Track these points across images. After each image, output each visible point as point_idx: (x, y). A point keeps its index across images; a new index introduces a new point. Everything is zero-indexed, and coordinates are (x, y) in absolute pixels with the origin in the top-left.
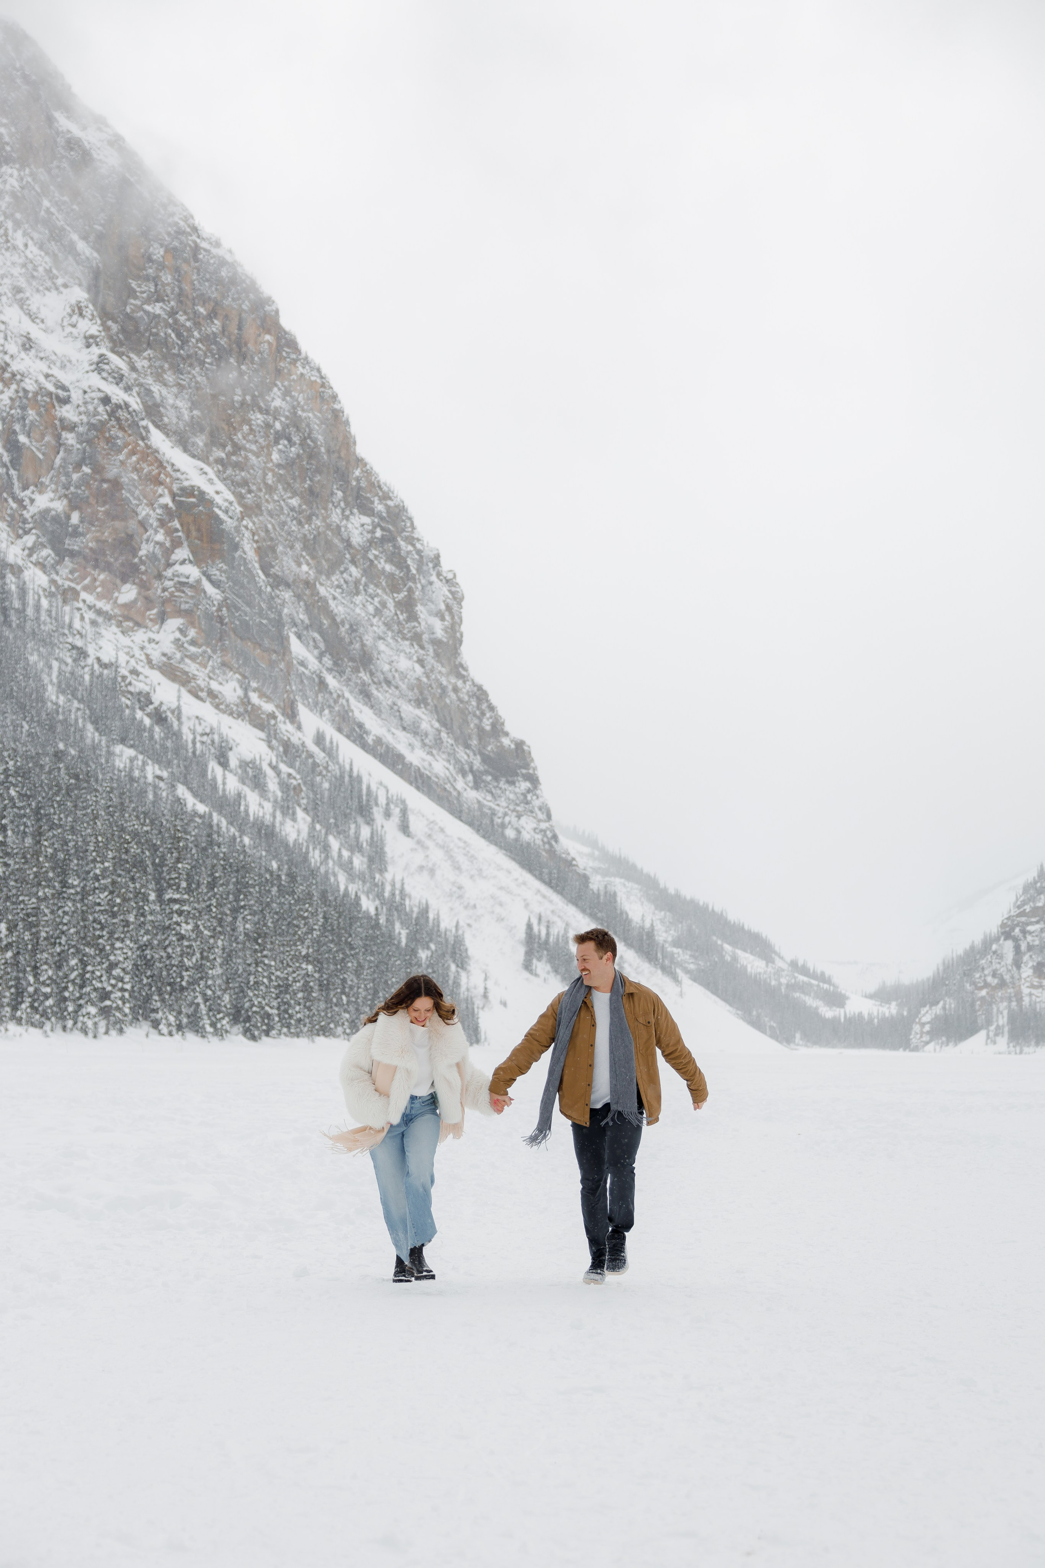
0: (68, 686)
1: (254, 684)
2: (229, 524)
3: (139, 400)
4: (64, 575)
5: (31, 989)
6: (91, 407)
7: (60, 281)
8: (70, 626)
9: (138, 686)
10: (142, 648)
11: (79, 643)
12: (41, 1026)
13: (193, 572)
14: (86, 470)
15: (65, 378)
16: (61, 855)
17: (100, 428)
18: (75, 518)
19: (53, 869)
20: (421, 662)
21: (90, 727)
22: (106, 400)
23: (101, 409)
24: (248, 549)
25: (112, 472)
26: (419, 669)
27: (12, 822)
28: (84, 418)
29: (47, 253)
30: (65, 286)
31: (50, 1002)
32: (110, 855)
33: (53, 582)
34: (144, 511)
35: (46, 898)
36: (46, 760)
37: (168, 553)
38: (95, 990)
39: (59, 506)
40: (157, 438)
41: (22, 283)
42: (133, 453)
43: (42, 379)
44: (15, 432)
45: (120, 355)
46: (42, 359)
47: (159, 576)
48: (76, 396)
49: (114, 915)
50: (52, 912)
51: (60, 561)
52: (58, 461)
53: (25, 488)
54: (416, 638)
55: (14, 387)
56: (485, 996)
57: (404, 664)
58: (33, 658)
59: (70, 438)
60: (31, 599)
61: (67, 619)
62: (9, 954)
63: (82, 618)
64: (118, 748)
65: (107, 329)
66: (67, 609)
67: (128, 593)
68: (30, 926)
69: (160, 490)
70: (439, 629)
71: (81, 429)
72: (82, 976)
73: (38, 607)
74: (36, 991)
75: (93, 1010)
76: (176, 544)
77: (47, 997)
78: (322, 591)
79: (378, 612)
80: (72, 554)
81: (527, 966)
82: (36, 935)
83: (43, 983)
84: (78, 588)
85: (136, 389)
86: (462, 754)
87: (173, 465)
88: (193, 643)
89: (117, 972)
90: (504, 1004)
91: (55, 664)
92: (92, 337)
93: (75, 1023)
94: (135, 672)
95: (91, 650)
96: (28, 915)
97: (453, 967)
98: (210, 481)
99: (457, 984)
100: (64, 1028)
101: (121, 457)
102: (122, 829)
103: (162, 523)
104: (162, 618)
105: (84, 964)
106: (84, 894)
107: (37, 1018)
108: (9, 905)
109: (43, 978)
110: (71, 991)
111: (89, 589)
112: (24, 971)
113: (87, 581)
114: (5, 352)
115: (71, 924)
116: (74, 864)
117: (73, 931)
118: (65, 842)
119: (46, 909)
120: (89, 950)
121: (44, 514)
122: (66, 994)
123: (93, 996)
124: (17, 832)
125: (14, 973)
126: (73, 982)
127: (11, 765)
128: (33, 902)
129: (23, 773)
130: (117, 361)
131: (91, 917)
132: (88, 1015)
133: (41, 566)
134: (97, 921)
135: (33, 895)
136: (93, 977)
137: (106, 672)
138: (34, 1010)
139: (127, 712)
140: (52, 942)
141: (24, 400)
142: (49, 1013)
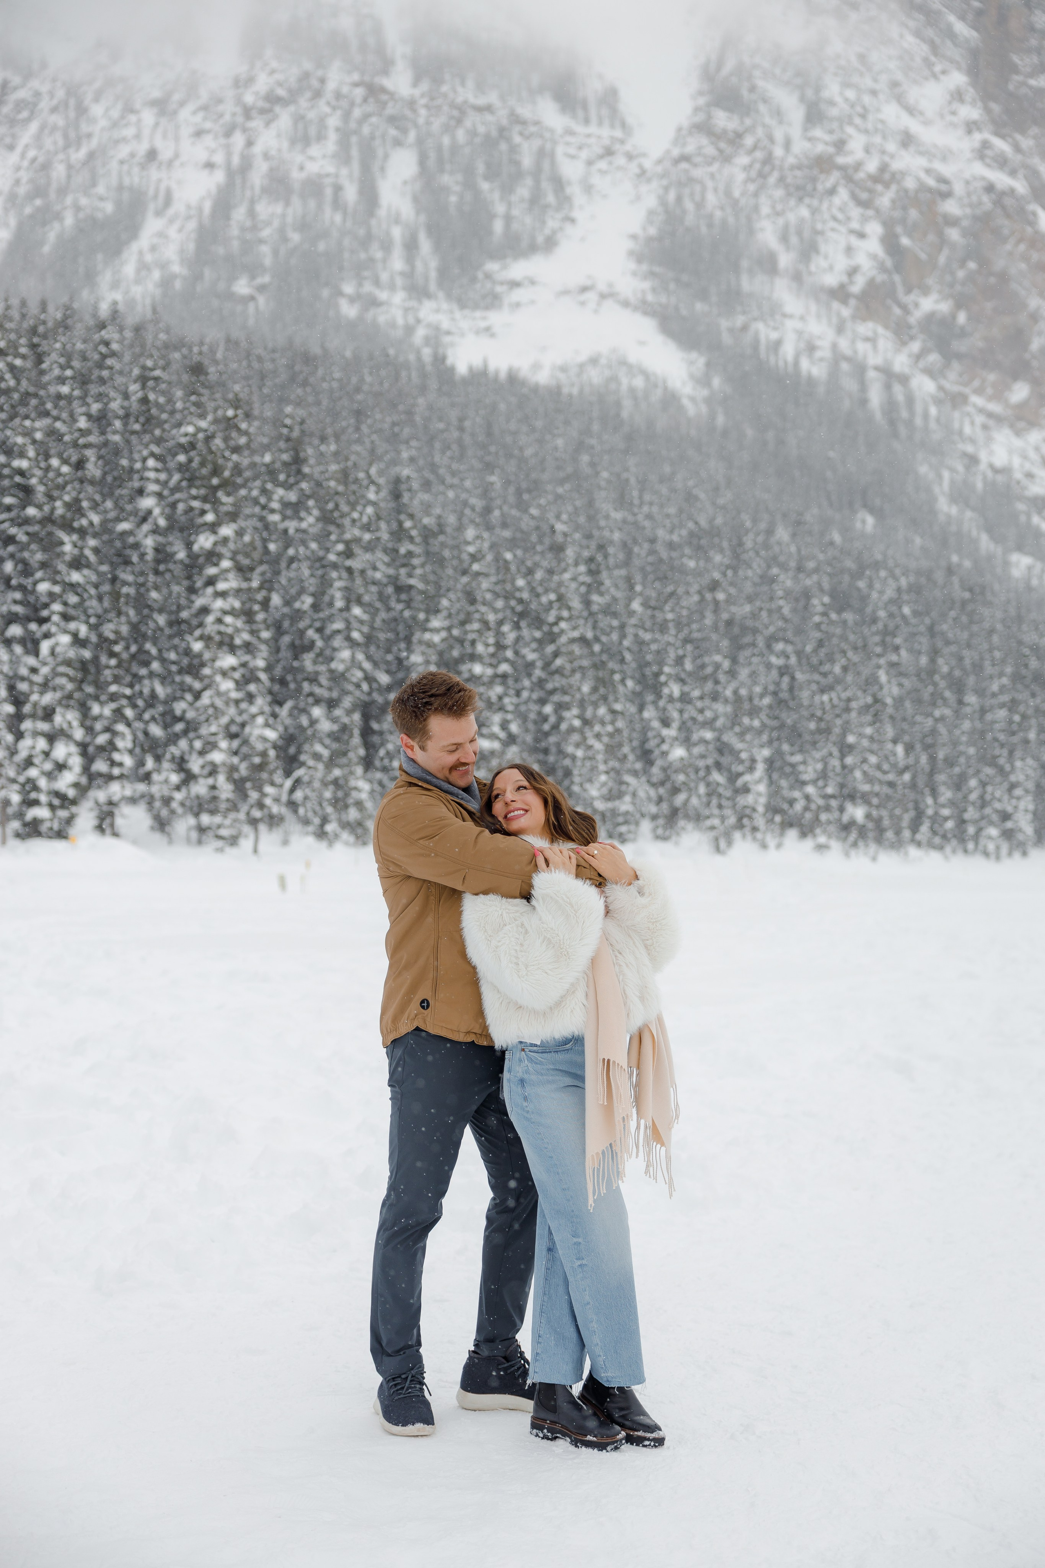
0: (959, 495)
3: (1025, 183)
4: (952, 381)
5: (930, 812)
6: (974, 198)
7: (938, 68)
8: (961, 433)
9: (1035, 489)
10: (1037, 448)
11: (970, 449)
12: (941, 848)
14: (972, 265)
15: (946, 170)
16: (956, 674)
17: (983, 220)
18: (962, 318)
19: (949, 687)
21: (984, 538)
22: (990, 188)
23: (985, 198)
25: (999, 264)
27: (906, 640)
28: (968, 211)
29: (923, 40)
30: (944, 72)
31: (950, 824)
32: (1009, 670)
33: (941, 388)
34: (1034, 303)
35: (942, 719)
36: (939, 576)
38: (997, 811)
39: (945, 307)
41: (899, 76)
42: (1020, 241)
43: (922, 175)
44: (896, 236)
45: (1003, 137)
46: (921, 153)
48: (959, 188)
49: (1013, 733)
50: (950, 732)
51: (947, 365)
52: (942, 259)
53: (909, 290)
55: (894, 187)
58: (923, 469)
59: (954, 234)
60: (919, 408)
61: (956, 425)
62: (907, 777)
63: (972, 423)
64: (1015, 557)
65: (988, 110)
66: (956, 415)
67: (1020, 392)
68: (927, 747)
71: (965, 223)
72: (982, 797)
73: (926, 416)
74: (936, 813)
75: (993, 832)
77: (946, 819)
80: (959, 357)
82: (932, 759)
83: (943, 806)
84: (967, 390)
85: (1021, 173)
89: (1018, 792)
91: (946, 474)
92: (975, 123)
93: (977, 843)
94: (1030, 476)
95: (983, 456)
96: (925, 736)
100: (966, 851)
101: (1008, 247)
102: (1020, 643)
105: (983, 784)
106: (983, 711)
107: (937, 840)
108: (905, 726)
109: (942, 800)
110: (971, 813)
111: (979, 391)
112: (922, 793)
113: (976, 383)
114: (883, 152)
115: (969, 743)
116: (971, 680)
117: (972, 751)
118: (961, 659)
119: (942, 729)
120: (989, 771)
121: (930, 318)
122: (967, 816)
123: (995, 817)
124: (911, 651)
125: (912, 796)
126: (973, 804)
127: (904, 582)
128: (930, 722)
129: (915, 589)
130: (1001, 145)
131: (989, 736)
132: (990, 838)
133: (929, 372)
134: (996, 739)
135: (929, 715)
136: (994, 798)
137: (1000, 478)
138: (935, 833)
139: (1023, 518)
140: (950, 762)
141: (905, 200)
142: (949, 836)
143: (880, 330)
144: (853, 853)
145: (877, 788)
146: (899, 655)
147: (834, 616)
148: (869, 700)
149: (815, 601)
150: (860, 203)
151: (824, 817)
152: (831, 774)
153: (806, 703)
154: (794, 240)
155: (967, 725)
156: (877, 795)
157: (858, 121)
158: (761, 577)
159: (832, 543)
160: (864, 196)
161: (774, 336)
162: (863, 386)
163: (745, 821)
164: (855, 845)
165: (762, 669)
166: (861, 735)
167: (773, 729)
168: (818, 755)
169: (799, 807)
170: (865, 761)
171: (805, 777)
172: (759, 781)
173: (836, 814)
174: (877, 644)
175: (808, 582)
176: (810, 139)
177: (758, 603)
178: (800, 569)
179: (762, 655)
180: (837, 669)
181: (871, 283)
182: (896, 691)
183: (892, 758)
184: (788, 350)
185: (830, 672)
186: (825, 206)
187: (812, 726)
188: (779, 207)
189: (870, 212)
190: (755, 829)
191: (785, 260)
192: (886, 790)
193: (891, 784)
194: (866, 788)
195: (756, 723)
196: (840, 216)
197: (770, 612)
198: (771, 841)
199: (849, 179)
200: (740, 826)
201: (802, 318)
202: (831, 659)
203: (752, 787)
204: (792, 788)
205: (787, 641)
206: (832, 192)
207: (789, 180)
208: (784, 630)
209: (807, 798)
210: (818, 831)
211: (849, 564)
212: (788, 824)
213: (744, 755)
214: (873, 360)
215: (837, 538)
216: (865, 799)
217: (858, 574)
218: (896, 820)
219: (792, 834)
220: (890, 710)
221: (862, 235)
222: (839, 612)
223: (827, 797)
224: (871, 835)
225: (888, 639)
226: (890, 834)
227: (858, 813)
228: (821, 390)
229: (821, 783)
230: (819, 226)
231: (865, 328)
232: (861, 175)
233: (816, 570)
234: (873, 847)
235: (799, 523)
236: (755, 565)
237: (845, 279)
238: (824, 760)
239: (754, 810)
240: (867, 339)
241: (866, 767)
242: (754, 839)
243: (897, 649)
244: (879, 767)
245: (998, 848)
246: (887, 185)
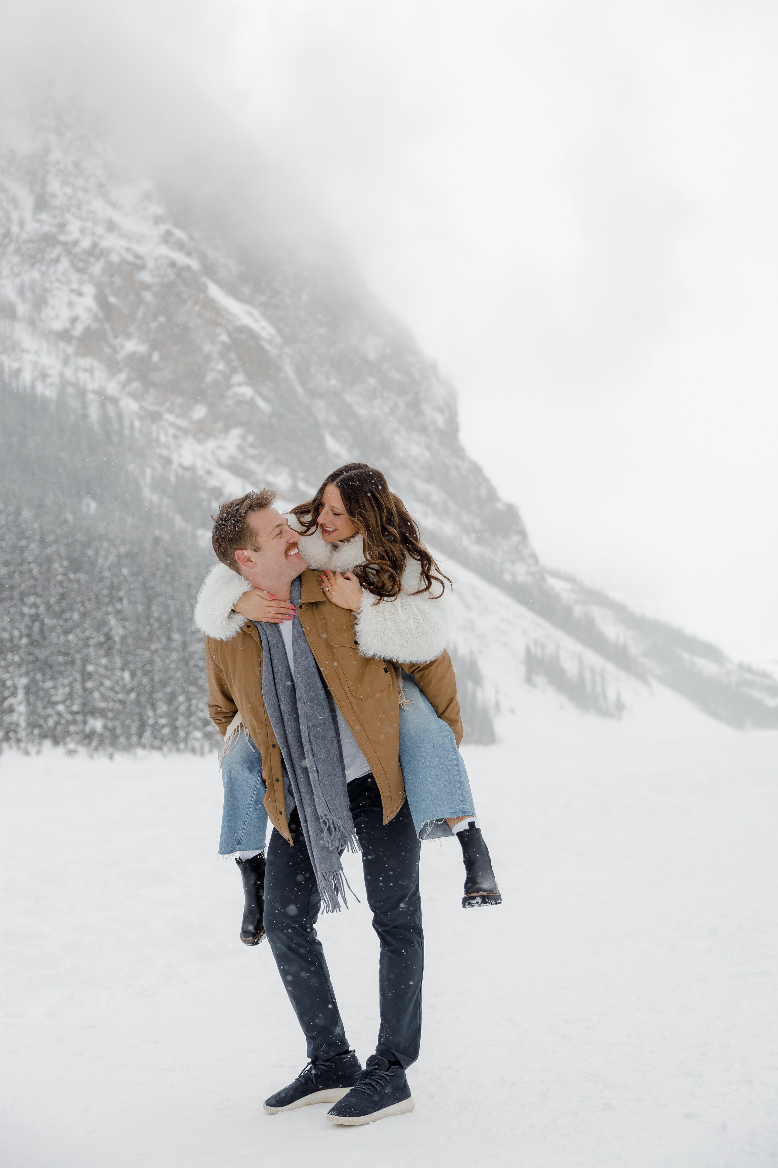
0: (158, 486)
1: (301, 475)
2: (272, 350)
3: (197, 262)
4: (150, 403)
5: (151, 721)
6: (161, 271)
7: (132, 177)
8: (158, 440)
9: (213, 482)
10: (213, 453)
11: (165, 452)
12: (160, 749)
13: (247, 391)
14: (162, 319)
15: (141, 249)
16: (165, 618)
17: (168, 287)
19: (160, 627)
20: (429, 448)
21: (178, 518)
22: (173, 264)
23: (170, 272)
24: (289, 371)
25: (181, 319)
26: (427, 454)
27: (126, 593)
28: (157, 280)
30: (137, 179)
31: (166, 730)
33: (142, 408)
34: (207, 348)
35: (156, 651)
36: (148, 546)
37: (227, 377)
38: (200, 719)
39: (143, 349)
40: (215, 291)
41: (104, 180)
42: (195, 303)
43: (123, 252)
44: (105, 296)
45: (180, 228)
46: (122, 236)
47: (223, 397)
48: (150, 263)
50: (163, 661)
51: (146, 391)
53: (116, 337)
54: (423, 430)
55: (102, 260)
56: (497, 705)
57: (415, 450)
58: (131, 467)
59: (148, 296)
60: (126, 422)
61: (154, 435)
62: (133, 696)
63: (166, 434)
65: (168, 208)
66: (154, 427)
67: (200, 412)
68: (146, 673)
69: (219, 330)
70: (440, 420)
71: (156, 288)
72: (189, 708)
73: (132, 428)
74: (156, 723)
75: (198, 734)
76: (234, 370)
77: (164, 726)
78: (349, 398)
79: (393, 412)
80: (155, 385)
81: (529, 680)
82: (152, 680)
83: (161, 717)
84: (161, 410)
85: (194, 255)
86: (466, 518)
87: (226, 310)
88: (252, 446)
90: (512, 711)
91: (148, 471)
92: (160, 217)
93: (186, 744)
94: (209, 472)
95: (175, 458)
96: (145, 665)
97: (470, 685)
98: (257, 321)
99: (474, 698)
100: (178, 750)
101: (188, 306)
103: (222, 355)
104: (226, 429)
105: (189, 699)
106: (185, 645)
107: (157, 743)
108: (130, 658)
109: (160, 712)
110: (181, 721)
111: (171, 411)
112: (145, 708)
113: (168, 405)
114: (94, 234)
115: (177, 669)
116: (175, 622)
117: (179, 674)
118: (168, 606)
119: (157, 659)
120: (192, 689)
121: (132, 356)
122: (178, 724)
123: (199, 724)
124: (130, 602)
125: (137, 710)
126: (182, 714)
127: (122, 550)
128: (147, 654)
129: (131, 556)
130: (179, 234)
131: (192, 663)
132: (196, 739)
133: (133, 396)
134: (197, 666)
135: (149, 649)
136: (198, 709)
137: (188, 474)
138: (155, 737)
139: (205, 504)
140: (164, 684)
141: (111, 269)
142: (166, 739)
143: (96, 364)
144: (95, 755)
145: (111, 705)
146: (122, 604)
147: (72, 576)
148: (102, 638)
149: (56, 565)
150: (78, 270)
151: (72, 728)
152: (76, 696)
153: (55, 641)
154: (29, 295)
155: (174, 656)
156: (112, 710)
157: (74, 210)
158: (14, 547)
159: (66, 522)
160: (81, 265)
161: (15, 365)
162: (84, 405)
163: (11, 734)
164: (96, 749)
165: (17, 617)
166: (97, 665)
167: (30, 663)
168: (66, 681)
169: (51, 722)
170: (102, 684)
171: (55, 699)
172: (20, 703)
173: (81, 727)
174: (105, 596)
175: (49, 551)
176: (39, 221)
177: (12, 568)
178: (43, 542)
179: (15, 606)
180: (76, 616)
181: (88, 328)
182: (121, 631)
183: (120, 682)
184: (27, 377)
185: (71, 618)
186: (51, 271)
187: (61, 659)
188: (16, 270)
189: (85, 277)
190: (19, 740)
191: (22, 309)
192: (118, 706)
193: (121, 701)
194: (103, 705)
195: (17, 658)
196: (63, 279)
197: (21, 572)
198: (33, 750)
199: (69, 253)
200: (7, 738)
201: (36, 353)
202: (71, 609)
203: (16, 708)
204: (45, 708)
205: (37, 595)
206: (56, 261)
207: (23, 250)
208: (35, 586)
209: (59, 714)
210: (68, 739)
211: (80, 537)
212: (44, 736)
213: (9, 683)
214: (92, 386)
215: (69, 517)
216: (102, 713)
217: (87, 545)
218: (126, 728)
219: (47, 743)
220: (118, 646)
221: (80, 294)
222: (75, 572)
223: (74, 713)
224: (107, 741)
225: (114, 592)
226: (122, 740)
227: (97, 724)
228: (52, 407)
229: (68, 703)
230: (47, 286)
231: (85, 362)
232: (77, 250)
233: (56, 542)
234: (110, 750)
235: (41, 506)
236: (7, 538)
237: (68, 325)
238: (71, 685)
239: (17, 725)
240: (86, 370)
241: (102, 689)
242: (19, 748)
243: (120, 600)
244: (112, 689)
245: (202, 747)
246: (98, 258)
